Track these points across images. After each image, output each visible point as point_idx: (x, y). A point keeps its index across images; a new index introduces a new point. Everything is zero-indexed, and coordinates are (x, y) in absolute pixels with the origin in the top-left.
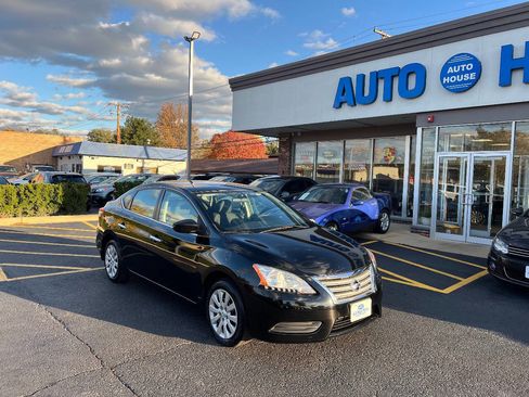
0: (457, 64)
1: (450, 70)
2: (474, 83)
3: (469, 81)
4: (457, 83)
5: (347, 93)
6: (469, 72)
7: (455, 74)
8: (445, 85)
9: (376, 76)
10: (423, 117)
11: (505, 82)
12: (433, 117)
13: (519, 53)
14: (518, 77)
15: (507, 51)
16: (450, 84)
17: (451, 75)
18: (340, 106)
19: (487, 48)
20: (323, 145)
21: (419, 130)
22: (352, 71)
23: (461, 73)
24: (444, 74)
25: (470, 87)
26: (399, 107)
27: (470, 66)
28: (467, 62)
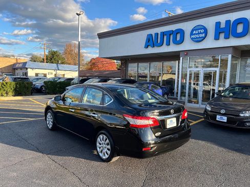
0: (197, 30)
1: (194, 32)
2: (204, 38)
3: (202, 37)
4: (197, 38)
5: (150, 42)
6: (202, 33)
7: (196, 34)
8: (192, 39)
9: (163, 34)
10: (183, 53)
11: (217, 38)
12: (187, 53)
13: (223, 26)
14: (222, 36)
15: (218, 24)
16: (194, 38)
17: (195, 34)
18: (147, 47)
19: (209, 23)
20: (140, 64)
21: (181, 58)
22: (153, 31)
24: (192, 34)
25: (203, 40)
26: (173, 48)
27: (202, 31)
28: (201, 29)
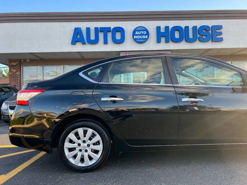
1: (137, 33)
2: (147, 39)
3: (145, 39)
4: (140, 39)
6: (145, 35)
7: (139, 35)
8: (135, 40)
9: (98, 30)
10: (124, 53)
11: (159, 41)
13: (163, 30)
14: (163, 39)
15: (158, 28)
16: (137, 39)
17: (137, 35)
18: (75, 44)
19: (151, 26)
22: (83, 25)
23: (141, 35)
24: (134, 34)
27: (145, 33)
28: (143, 31)
